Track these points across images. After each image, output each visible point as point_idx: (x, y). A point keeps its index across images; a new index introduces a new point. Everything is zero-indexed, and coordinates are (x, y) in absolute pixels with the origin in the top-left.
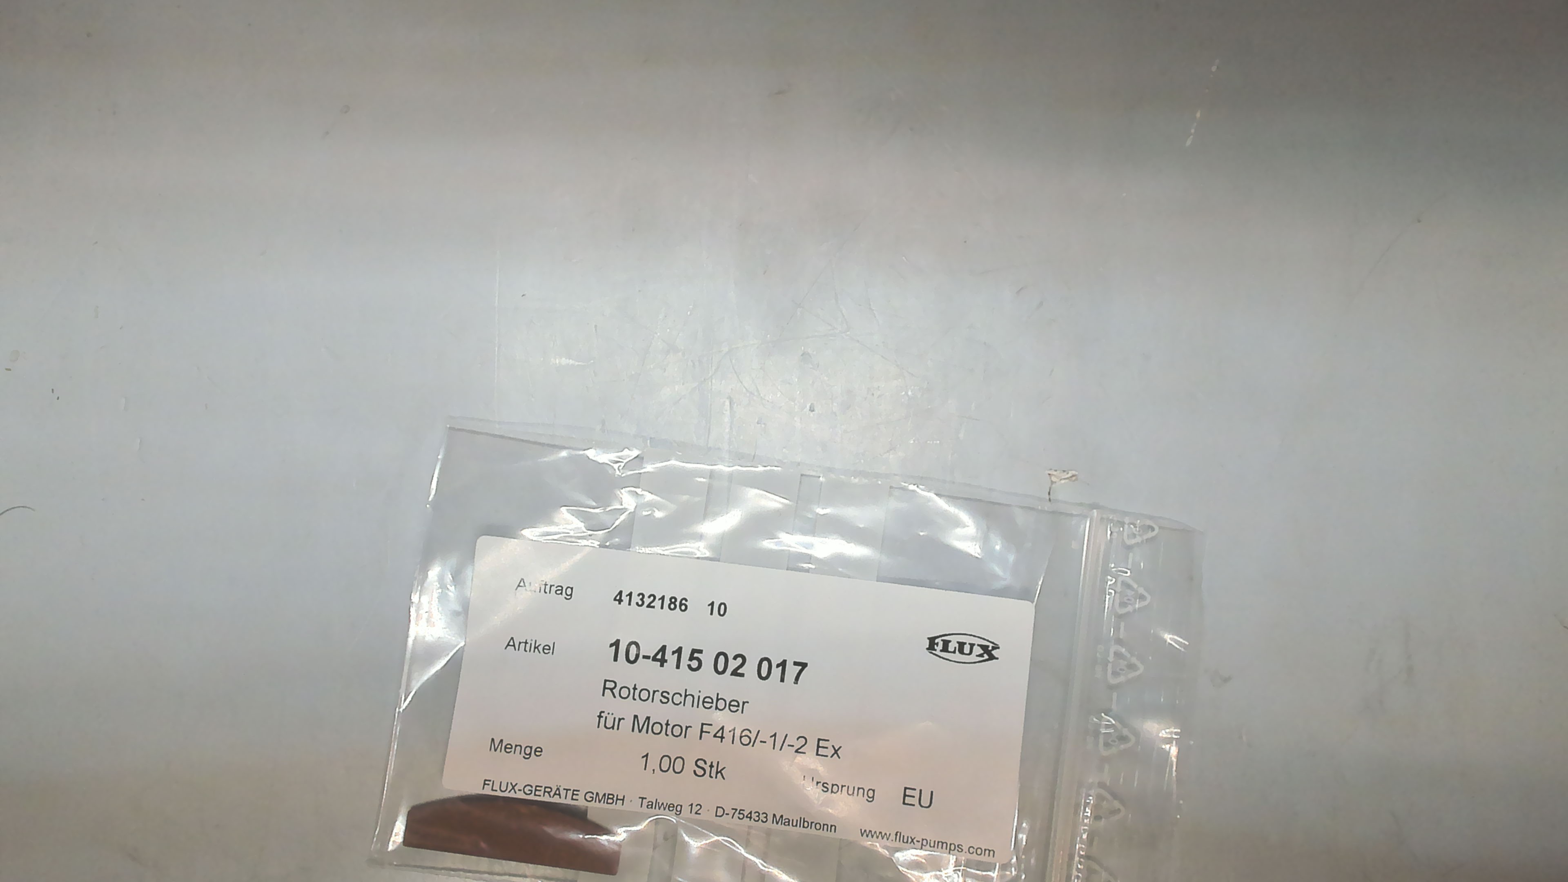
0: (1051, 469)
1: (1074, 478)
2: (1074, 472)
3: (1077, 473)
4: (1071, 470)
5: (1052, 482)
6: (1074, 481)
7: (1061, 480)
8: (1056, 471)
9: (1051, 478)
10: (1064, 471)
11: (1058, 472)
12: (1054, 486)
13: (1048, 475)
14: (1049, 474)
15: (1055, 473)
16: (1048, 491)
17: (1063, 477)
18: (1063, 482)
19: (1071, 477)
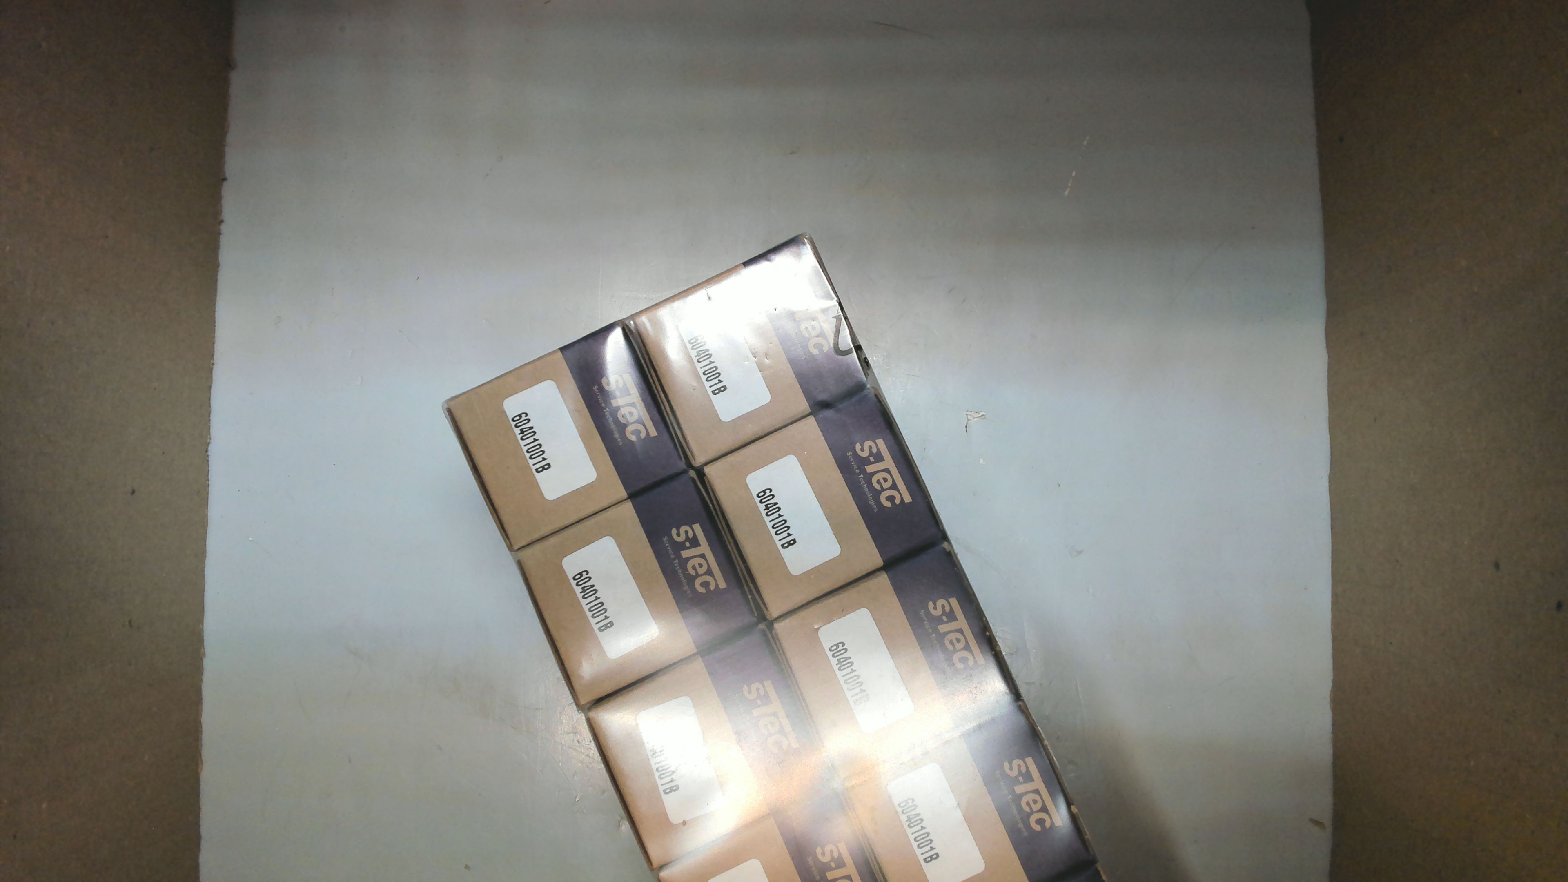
0: (968, 411)
1: (983, 417)
2: (983, 413)
3: (985, 414)
4: (981, 412)
5: (968, 420)
6: (982, 419)
7: (974, 418)
8: (971, 412)
9: (967, 417)
10: (977, 412)
11: (972, 413)
12: (969, 421)
13: (965, 415)
14: (967, 414)
15: (970, 413)
16: (965, 426)
17: (976, 416)
18: (976, 419)
19: (981, 416)
